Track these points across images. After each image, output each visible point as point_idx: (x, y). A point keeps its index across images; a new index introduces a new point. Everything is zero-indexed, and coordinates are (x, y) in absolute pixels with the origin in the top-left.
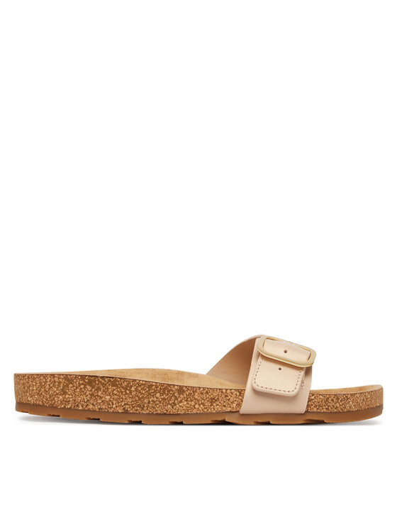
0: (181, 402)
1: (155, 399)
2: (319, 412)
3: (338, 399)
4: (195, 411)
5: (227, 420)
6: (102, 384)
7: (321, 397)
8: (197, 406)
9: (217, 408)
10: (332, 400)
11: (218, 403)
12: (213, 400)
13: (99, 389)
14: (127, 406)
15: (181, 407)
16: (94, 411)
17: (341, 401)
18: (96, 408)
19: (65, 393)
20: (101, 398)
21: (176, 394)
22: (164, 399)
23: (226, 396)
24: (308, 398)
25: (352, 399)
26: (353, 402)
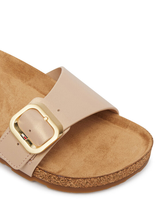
3: (59, 178)
7: (45, 173)
10: (54, 178)
17: (62, 180)
24: (35, 170)
25: (73, 181)
26: (74, 183)
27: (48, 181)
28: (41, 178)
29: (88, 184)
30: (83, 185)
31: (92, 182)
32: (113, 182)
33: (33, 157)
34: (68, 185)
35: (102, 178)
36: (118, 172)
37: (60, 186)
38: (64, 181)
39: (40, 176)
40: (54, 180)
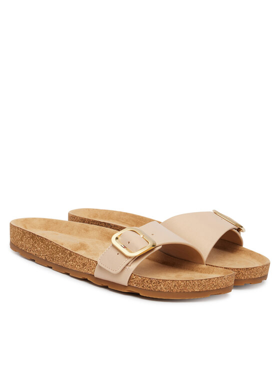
0: (70, 261)
1: (59, 256)
2: (137, 288)
3: (151, 281)
4: (75, 269)
5: (88, 279)
6: (38, 240)
7: (140, 278)
8: (76, 266)
9: (85, 270)
10: (147, 282)
11: (86, 267)
12: (84, 265)
13: (35, 242)
14: (47, 257)
15: (69, 264)
16: (33, 255)
17: (154, 283)
18: (34, 253)
19: (22, 241)
20: (36, 248)
21: (68, 256)
22: (62, 257)
23: (90, 264)
24: (130, 277)
25: (163, 284)
26: (164, 286)
27: (141, 287)
28: (135, 285)
29: (176, 288)
30: (172, 288)
31: (179, 286)
32: (198, 291)
33: (131, 263)
34: (159, 288)
35: (188, 282)
36: (202, 280)
37: (152, 290)
38: (155, 284)
39: (135, 283)
40: (147, 284)
